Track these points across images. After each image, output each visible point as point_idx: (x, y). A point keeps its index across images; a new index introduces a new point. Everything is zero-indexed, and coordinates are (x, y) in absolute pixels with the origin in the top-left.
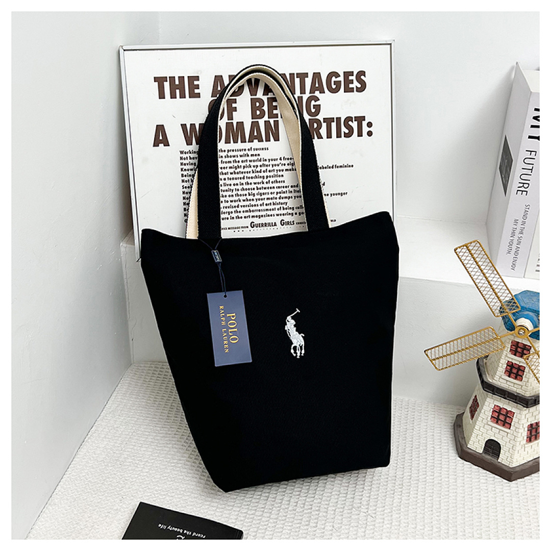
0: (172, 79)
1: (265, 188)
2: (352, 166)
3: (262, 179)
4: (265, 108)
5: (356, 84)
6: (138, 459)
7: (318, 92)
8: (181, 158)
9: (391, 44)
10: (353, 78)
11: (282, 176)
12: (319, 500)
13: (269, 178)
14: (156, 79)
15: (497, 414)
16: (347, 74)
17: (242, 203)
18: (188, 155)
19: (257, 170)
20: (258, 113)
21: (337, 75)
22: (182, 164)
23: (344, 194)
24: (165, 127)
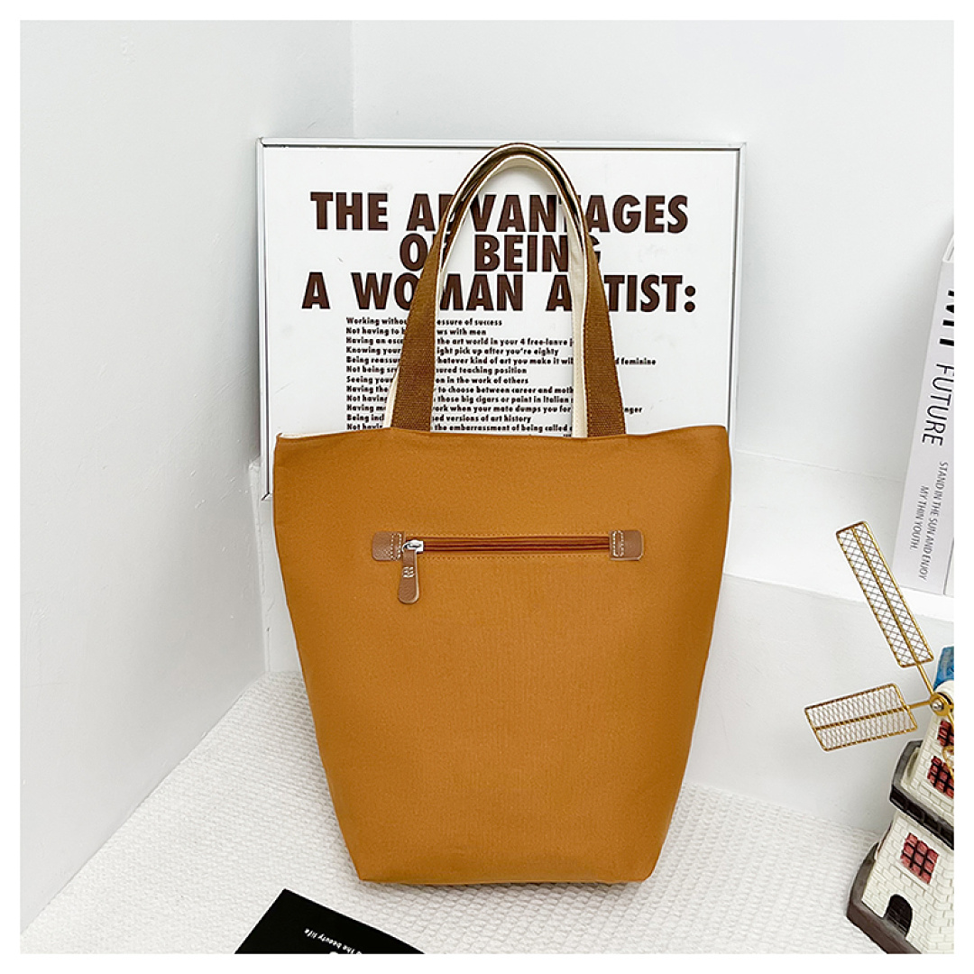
0: (341, 197)
1: (492, 391)
2: (654, 362)
3: (487, 374)
4: (501, 253)
5: (668, 219)
7: (598, 229)
8: (348, 330)
9: (738, 149)
11: (524, 371)
13: (499, 374)
14: (314, 196)
16: (653, 201)
17: (450, 414)
18: (360, 326)
19: (479, 358)
20: (487, 260)
21: (633, 201)
22: (348, 340)
23: (636, 410)
24: (324, 275)
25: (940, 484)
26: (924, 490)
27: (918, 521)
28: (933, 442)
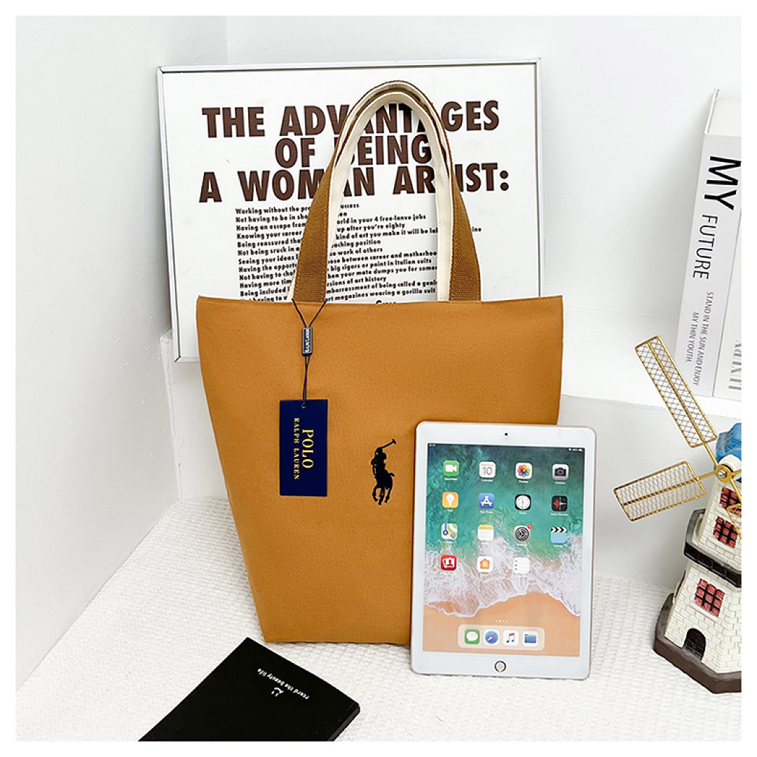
0: (227, 111)
1: (355, 260)
2: (480, 230)
3: (349, 247)
5: (484, 119)
8: (238, 220)
9: (535, 63)
10: (480, 110)
11: (379, 242)
13: (359, 246)
14: (205, 111)
16: (471, 105)
18: (246, 215)
19: (343, 234)
21: (457, 106)
22: (238, 228)
24: (216, 174)
25: (708, 309)
26: (696, 315)
27: (691, 340)
28: (701, 277)
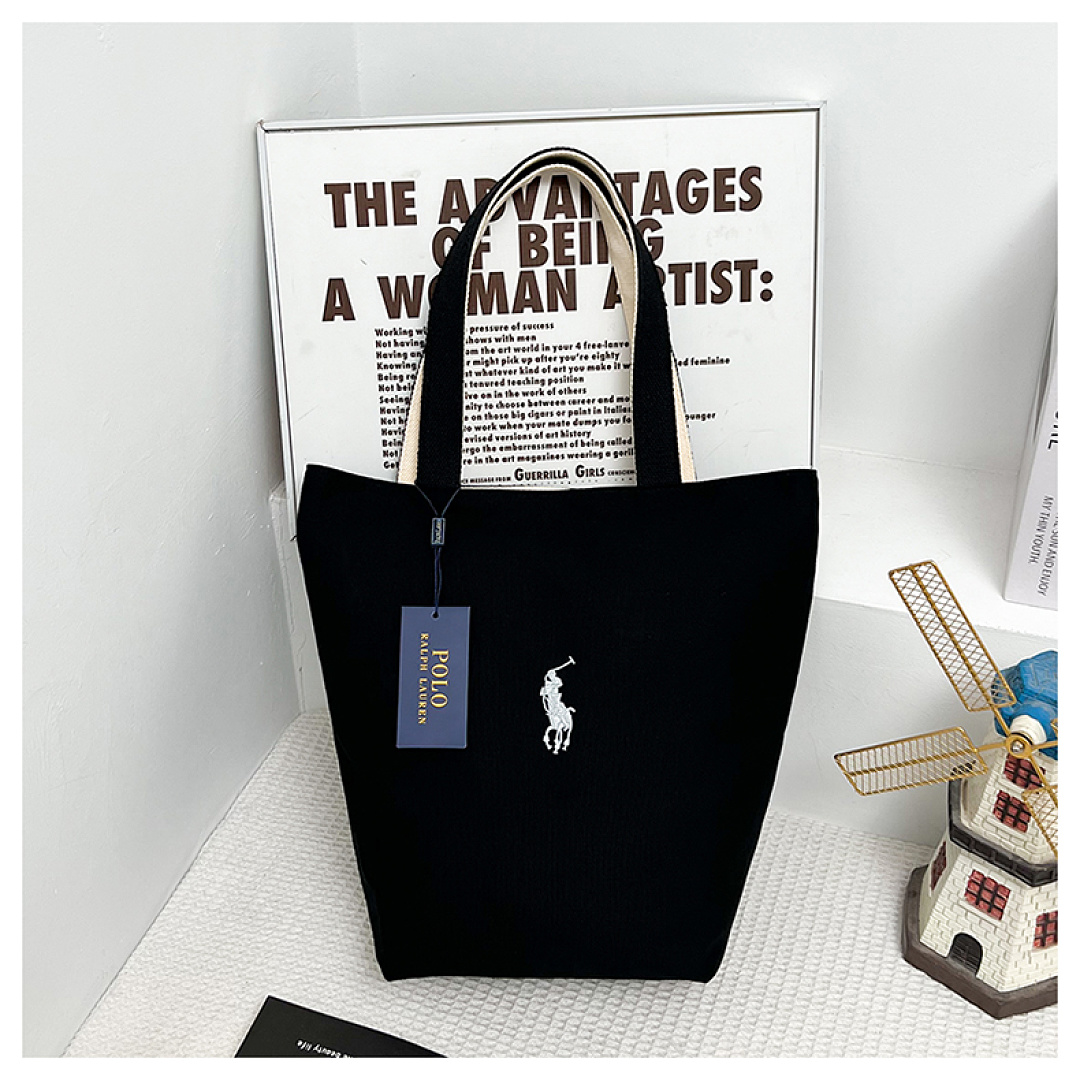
0: (361, 187)
1: (546, 404)
2: (728, 361)
3: (539, 386)
4: (549, 244)
5: (740, 194)
6: (286, 906)
7: (659, 211)
8: (378, 344)
9: (818, 110)
10: (735, 181)
11: (581, 379)
12: (607, 1024)
13: (553, 385)
14: (328, 188)
15: (977, 888)
16: (722, 174)
17: (499, 432)
18: (391, 338)
19: (530, 367)
20: (534, 254)
21: (700, 176)
22: (379, 355)
23: (709, 416)
24: (346, 282)
26: (1048, 501)
27: (1039, 533)
